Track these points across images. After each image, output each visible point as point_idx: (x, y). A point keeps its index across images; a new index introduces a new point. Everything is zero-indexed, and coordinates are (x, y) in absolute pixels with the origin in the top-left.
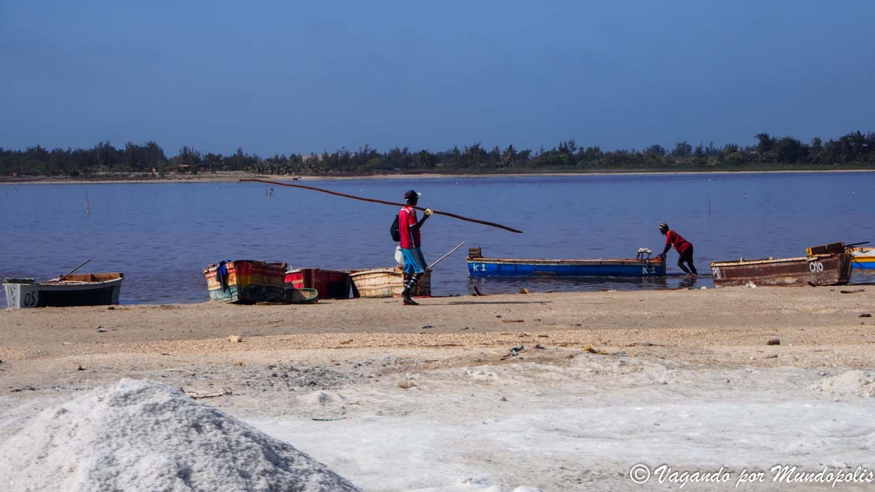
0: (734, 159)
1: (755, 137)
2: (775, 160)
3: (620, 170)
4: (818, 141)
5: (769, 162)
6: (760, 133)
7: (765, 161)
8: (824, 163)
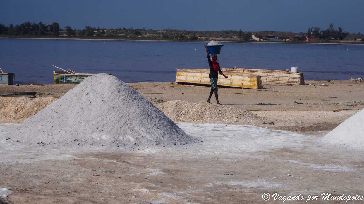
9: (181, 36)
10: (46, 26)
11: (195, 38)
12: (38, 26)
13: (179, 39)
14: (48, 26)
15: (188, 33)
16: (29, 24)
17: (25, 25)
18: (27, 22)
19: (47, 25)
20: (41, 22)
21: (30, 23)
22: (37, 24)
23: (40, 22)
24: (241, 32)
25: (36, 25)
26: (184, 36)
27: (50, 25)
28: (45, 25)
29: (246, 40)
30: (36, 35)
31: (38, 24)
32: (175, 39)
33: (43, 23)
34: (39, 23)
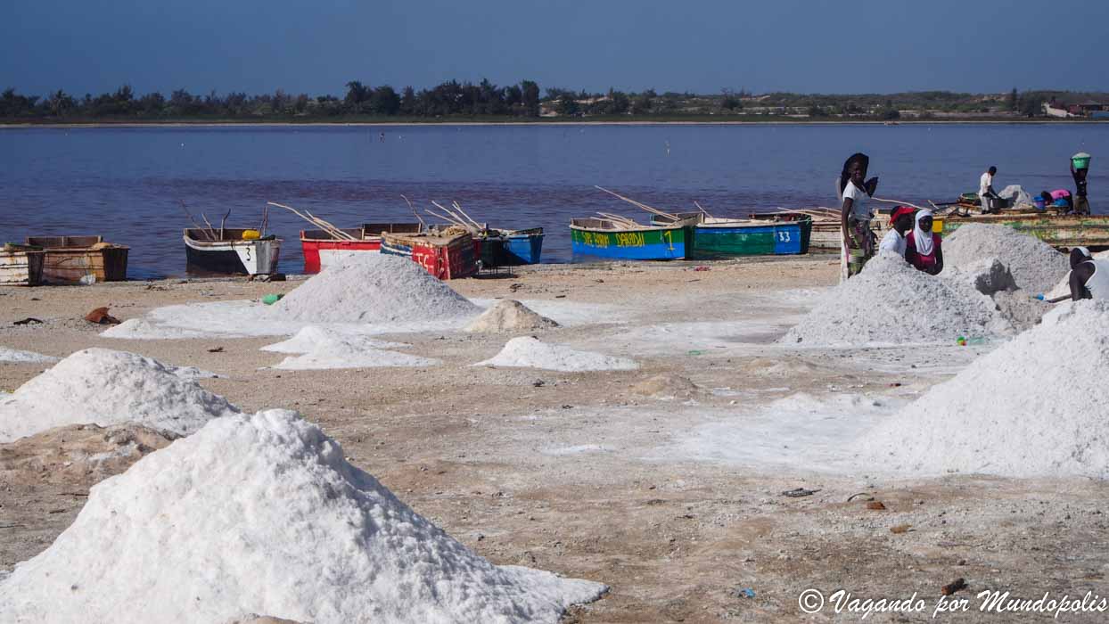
0: (329, 111)
1: (347, 85)
2: (374, 111)
3: (199, 121)
4: (409, 92)
5: (366, 113)
6: (352, 81)
7: (363, 112)
8: (426, 115)
9: (853, 109)
10: (499, 90)
11: (894, 116)
12: (477, 89)
13: (853, 117)
14: (503, 90)
15: (873, 100)
16: (454, 87)
17: (445, 89)
18: (450, 81)
19: (502, 88)
20: (485, 80)
21: (458, 83)
22: (476, 86)
23: (483, 81)
24: (1014, 95)
25: (474, 87)
26: (860, 110)
27: (508, 87)
28: (495, 86)
29: (1031, 115)
30: (483, 114)
31: (480, 86)
32: (844, 117)
33: (492, 82)
34: (482, 84)
